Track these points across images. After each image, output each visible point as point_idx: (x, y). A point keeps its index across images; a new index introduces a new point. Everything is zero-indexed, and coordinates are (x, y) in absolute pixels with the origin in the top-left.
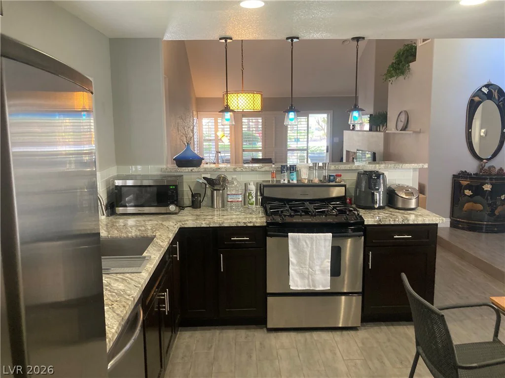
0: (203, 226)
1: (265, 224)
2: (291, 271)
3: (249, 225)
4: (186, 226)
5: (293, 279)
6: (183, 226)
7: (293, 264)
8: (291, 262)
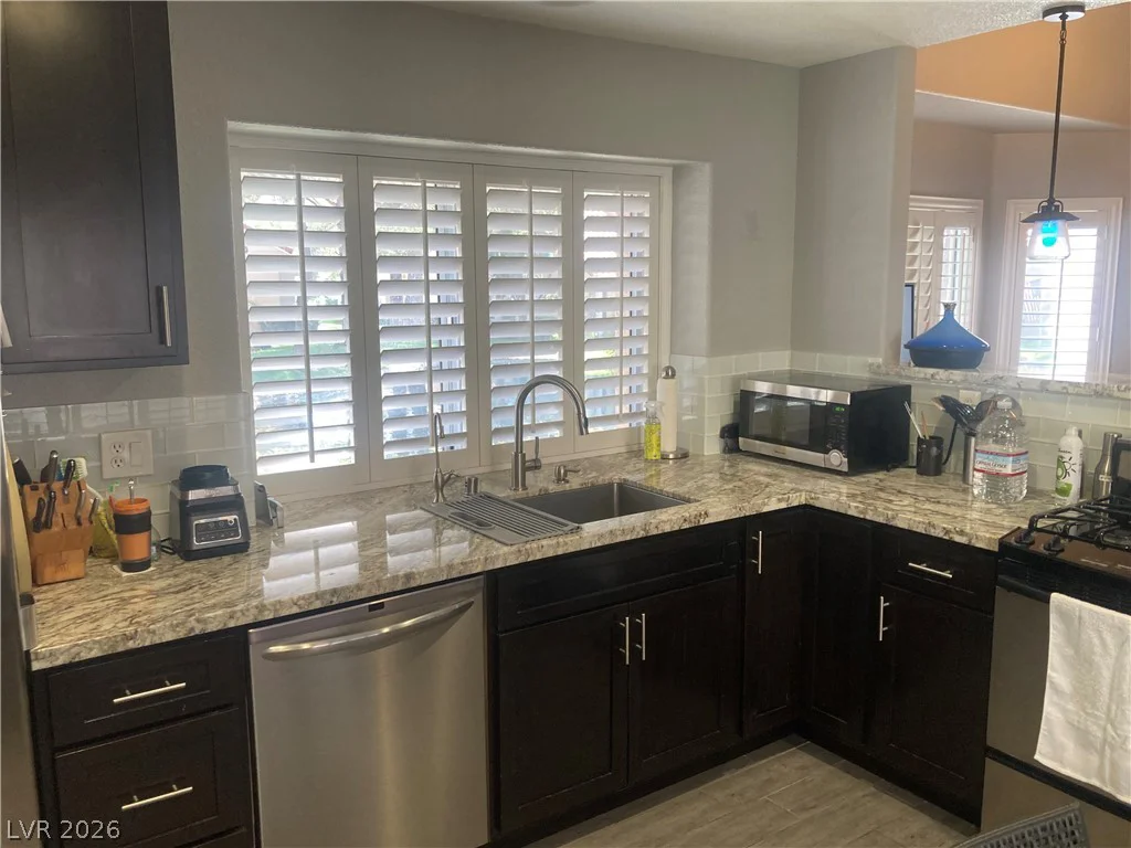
0: (850, 513)
1: (996, 548)
2: (1048, 708)
3: (958, 539)
4: (818, 504)
5: (1050, 732)
6: (811, 502)
7: (1056, 690)
8: (1052, 683)
